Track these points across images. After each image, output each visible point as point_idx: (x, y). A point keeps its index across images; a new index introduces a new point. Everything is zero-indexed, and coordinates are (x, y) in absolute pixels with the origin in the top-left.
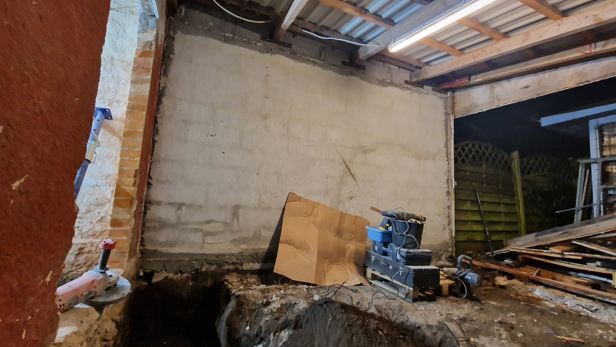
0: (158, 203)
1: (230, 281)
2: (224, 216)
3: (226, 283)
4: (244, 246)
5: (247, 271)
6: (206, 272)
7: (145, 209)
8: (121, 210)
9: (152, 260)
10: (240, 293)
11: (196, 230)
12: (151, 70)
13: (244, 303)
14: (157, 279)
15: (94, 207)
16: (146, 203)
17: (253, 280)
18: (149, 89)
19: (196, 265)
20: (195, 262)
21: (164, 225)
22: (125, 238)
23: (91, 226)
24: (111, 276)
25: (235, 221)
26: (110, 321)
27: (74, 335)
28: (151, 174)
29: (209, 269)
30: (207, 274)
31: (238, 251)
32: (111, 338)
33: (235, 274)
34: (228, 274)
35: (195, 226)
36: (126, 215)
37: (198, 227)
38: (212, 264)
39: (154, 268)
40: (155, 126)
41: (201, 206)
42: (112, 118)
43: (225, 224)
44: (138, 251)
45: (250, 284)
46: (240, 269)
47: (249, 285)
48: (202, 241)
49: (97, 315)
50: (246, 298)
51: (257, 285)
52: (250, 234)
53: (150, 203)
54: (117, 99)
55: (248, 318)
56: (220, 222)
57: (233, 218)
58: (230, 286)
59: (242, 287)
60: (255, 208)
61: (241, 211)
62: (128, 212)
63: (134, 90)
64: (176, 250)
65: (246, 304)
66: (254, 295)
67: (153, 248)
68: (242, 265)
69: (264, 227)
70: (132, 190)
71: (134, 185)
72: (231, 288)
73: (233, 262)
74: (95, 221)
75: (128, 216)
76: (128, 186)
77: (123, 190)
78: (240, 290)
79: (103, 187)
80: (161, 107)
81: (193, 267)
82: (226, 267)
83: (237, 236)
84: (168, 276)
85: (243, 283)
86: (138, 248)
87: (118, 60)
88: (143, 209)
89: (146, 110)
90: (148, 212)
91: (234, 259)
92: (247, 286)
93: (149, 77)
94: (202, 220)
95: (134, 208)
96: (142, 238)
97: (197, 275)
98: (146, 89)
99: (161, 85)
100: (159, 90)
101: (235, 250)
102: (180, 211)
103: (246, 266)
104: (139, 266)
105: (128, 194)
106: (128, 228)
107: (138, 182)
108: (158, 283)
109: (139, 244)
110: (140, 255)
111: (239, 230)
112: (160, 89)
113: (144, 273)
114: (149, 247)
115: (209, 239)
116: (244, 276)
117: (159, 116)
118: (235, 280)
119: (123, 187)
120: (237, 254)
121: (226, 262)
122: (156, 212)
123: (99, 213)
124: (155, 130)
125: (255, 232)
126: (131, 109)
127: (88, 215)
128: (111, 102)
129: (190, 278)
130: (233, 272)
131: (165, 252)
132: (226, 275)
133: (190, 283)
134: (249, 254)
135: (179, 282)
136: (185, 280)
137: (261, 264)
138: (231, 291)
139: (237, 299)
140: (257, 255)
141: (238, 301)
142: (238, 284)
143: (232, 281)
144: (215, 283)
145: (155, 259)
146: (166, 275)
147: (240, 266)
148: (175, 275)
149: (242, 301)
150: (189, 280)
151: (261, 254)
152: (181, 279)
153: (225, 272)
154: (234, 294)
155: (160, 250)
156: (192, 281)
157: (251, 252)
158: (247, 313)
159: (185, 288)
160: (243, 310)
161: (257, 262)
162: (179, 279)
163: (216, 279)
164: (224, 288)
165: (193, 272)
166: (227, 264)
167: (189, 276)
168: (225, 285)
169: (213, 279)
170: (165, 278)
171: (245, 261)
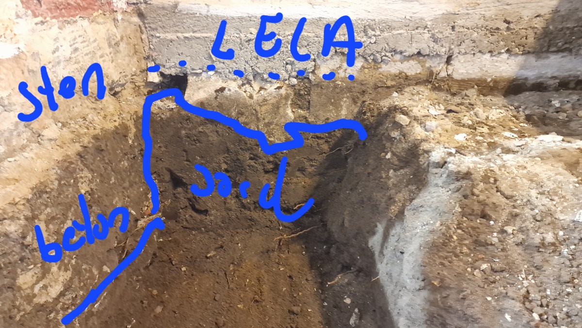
1: (416, 111)
3: (402, 119)
5: (465, 84)
9: (169, 36)
14: (195, 94)
29: (341, 73)
30: (334, 90)
33: (425, 91)
34: (400, 91)
44: (121, 5)
45: (491, 128)
46: (443, 74)
47: (485, 130)
58: (418, 132)
59: (462, 138)
65: (504, 216)
66: (534, 181)
68: (449, 61)
72: (426, 140)
73: (419, 53)
78: (460, 150)
82: (393, 67)
84: (222, 89)
85: (461, 124)
91: (423, 42)
92: (483, 136)
97: (305, 91)
103: (464, 68)
104: (143, 55)
108: (202, 104)
110: (137, 19)
113: (161, 74)
116: (457, 99)
118: (433, 111)
120: (435, 20)
121: (395, 51)
129: (287, 97)
130: (416, 84)
131: (204, 12)
132: (395, 94)
133: (289, 111)
134: (481, 22)
135: (258, 108)
136: (274, 101)
137: (520, 59)
138: (427, 152)
139: (458, 184)
140: (512, 26)
141: (465, 197)
142: (448, 123)
143: (424, 112)
144: (361, 113)
145: (179, 35)
146: (220, 84)
147: (443, 66)
148: (243, 85)
149: (482, 197)
150: (284, 102)
151: (531, 20)
152: (261, 99)
153: (389, 83)
154: (443, 164)
155: (187, 6)
156: (294, 104)
157: (488, 14)
158: (516, 254)
159: (276, 125)
160: (494, 238)
161: (508, 51)
162: (255, 97)
163: (364, 102)
164: (395, 134)
165: (294, 81)
166: (398, 57)
167: (283, 91)
168: (398, 126)
169: (355, 102)
170: (217, 91)
171: (463, 46)
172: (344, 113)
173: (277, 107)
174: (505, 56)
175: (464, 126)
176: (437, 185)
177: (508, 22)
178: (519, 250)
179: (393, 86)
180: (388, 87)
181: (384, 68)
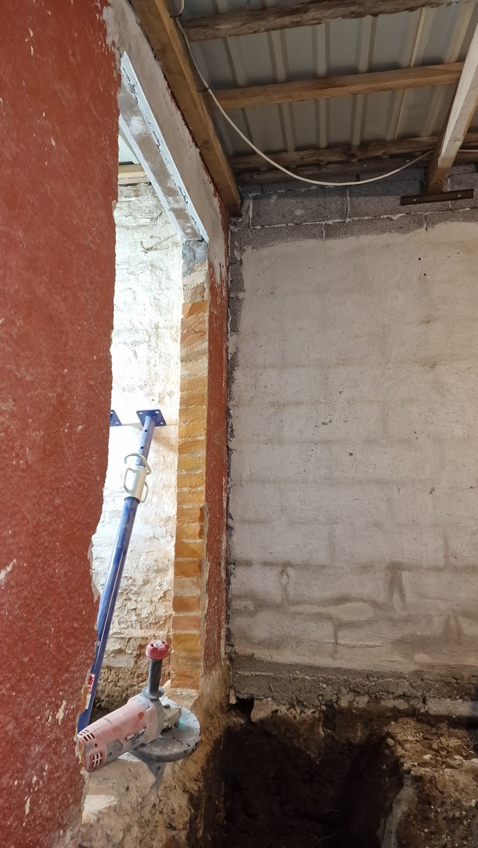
0: (248, 564)
1: (399, 737)
2: (372, 587)
3: (391, 742)
4: (422, 657)
5: (439, 719)
6: (349, 709)
7: (227, 576)
8: (187, 581)
9: (246, 673)
10: (422, 771)
11: (319, 617)
12: (208, 332)
13: (434, 798)
14: (258, 714)
15: (154, 575)
16: (228, 563)
17: (454, 742)
18: (207, 365)
19: (329, 693)
20: (325, 686)
21: (261, 604)
22: (196, 632)
23: (151, 609)
24: (167, 707)
25: (396, 596)
26: (180, 791)
28: (230, 510)
29: (356, 705)
30: (350, 716)
31: (413, 667)
32: (181, 826)
33: (412, 722)
34: (396, 720)
35: (316, 609)
36: (194, 590)
37: (322, 610)
38: (358, 693)
39: (254, 691)
40: (228, 424)
41: (323, 567)
42: (165, 424)
43: (375, 604)
44: (223, 655)
45: (448, 752)
46: (422, 711)
47: (444, 753)
48: (333, 641)
49: (151, 779)
50: (439, 786)
51: (466, 758)
52: (436, 629)
53: (234, 564)
54: (169, 390)
56: (364, 601)
57: (391, 593)
58: (400, 751)
59: (427, 757)
60: (438, 570)
61: (405, 575)
62: (198, 585)
64: (287, 656)
65: (439, 802)
66: (455, 783)
67: (249, 651)
68: (424, 701)
69: (466, 614)
70: (198, 543)
71: (201, 534)
72: (403, 756)
73: (404, 695)
74: (156, 599)
75: (197, 592)
76: (192, 536)
77: (187, 545)
78: (424, 764)
79: (162, 540)
80: (234, 387)
81: (322, 695)
82: (389, 703)
83: (407, 630)
84: (277, 711)
85: (430, 748)
86: (222, 649)
87: (164, 328)
88: (223, 575)
89: (206, 402)
90: (232, 580)
91: (404, 687)
92: (442, 757)
93: (205, 345)
94: (328, 594)
95: (206, 576)
96: (228, 630)
97: (332, 715)
98: (202, 366)
99: (230, 351)
100: (228, 360)
101: (404, 664)
102: (285, 577)
103: (436, 706)
104: (228, 684)
105: (193, 553)
106: (199, 613)
107: (206, 530)
108: (262, 721)
109: (223, 642)
110: (228, 663)
111: (407, 620)
112: (229, 358)
113: (238, 698)
114: (242, 649)
115: (346, 638)
116: (434, 730)
117: (231, 403)
118: (410, 738)
119: (185, 540)
120: (410, 674)
121: (387, 692)
122: (242, 580)
123: (161, 585)
124: (229, 430)
125: (447, 628)
126: (186, 404)
127: (147, 588)
129: (319, 719)
130: (406, 717)
131: (269, 659)
132: (393, 723)
133: (321, 730)
134: (439, 678)
135: (299, 726)
136: (310, 722)
137: (471, 703)
138: (403, 764)
139: (416, 784)
140: (459, 681)
141: (420, 792)
142: (419, 747)
143: (404, 738)
144: (371, 736)
145: (252, 673)
146: (275, 707)
147: (421, 705)
148: (290, 708)
149: (428, 792)
150: (317, 722)
151: (469, 678)
152: (302, 719)
153: (388, 714)
154: (408, 772)
155: (259, 656)
156: (324, 726)
157: (441, 673)
158: (442, 824)
159: (312, 740)
160: (432, 816)
161: (461, 698)
162: (298, 718)
163: (372, 727)
164: (387, 752)
165: (324, 708)
166: (391, 696)
167: (317, 715)
168: (388, 746)
169: (366, 727)
170: (272, 712)
171: (431, 692)
172: (359, 734)
173: (312, 727)
174: (460, 701)
175: (433, 750)
176: (407, 785)
177: (456, 679)
178: (444, 822)
179: (390, 717)
180: (388, 717)
181: (383, 703)
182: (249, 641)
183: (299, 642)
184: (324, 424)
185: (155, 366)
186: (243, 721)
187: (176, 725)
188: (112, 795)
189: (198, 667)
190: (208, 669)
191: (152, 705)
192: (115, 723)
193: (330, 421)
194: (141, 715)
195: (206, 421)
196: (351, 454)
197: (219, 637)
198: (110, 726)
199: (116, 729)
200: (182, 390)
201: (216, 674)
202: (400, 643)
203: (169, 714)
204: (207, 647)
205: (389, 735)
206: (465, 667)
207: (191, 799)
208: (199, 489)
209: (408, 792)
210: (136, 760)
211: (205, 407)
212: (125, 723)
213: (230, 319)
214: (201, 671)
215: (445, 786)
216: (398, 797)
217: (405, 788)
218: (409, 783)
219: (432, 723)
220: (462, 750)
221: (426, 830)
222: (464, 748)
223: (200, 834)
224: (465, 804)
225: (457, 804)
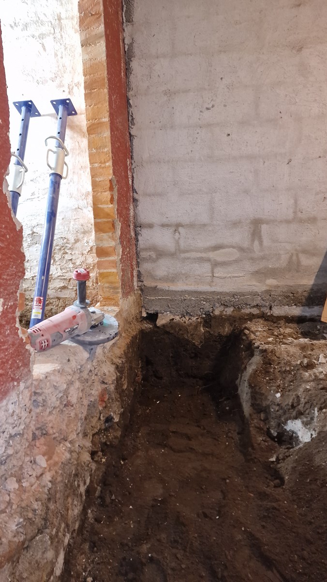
0: (150, 226)
1: (252, 329)
2: (240, 237)
3: (247, 332)
4: (271, 282)
5: (279, 318)
6: (221, 315)
7: (135, 235)
8: (105, 236)
9: (152, 298)
10: (267, 346)
11: (201, 260)
12: (103, 14)
13: (273, 361)
14: (160, 322)
15: (82, 235)
16: (135, 226)
17: (288, 331)
18: (104, 48)
19: (207, 307)
20: (204, 303)
21: (161, 254)
22: (114, 270)
23: (83, 259)
24: (94, 312)
25: (256, 243)
26: (109, 363)
27: (57, 373)
28: (135, 186)
29: (225, 313)
30: (222, 320)
31: (264, 288)
32: (110, 382)
33: (262, 321)
34: (251, 321)
35: (199, 255)
36: (111, 242)
37: (203, 255)
38: (227, 306)
39: (158, 309)
40: (128, 112)
41: (205, 225)
42: (76, 113)
43: (241, 249)
44: (136, 288)
45: (284, 336)
46: (269, 314)
47: (282, 337)
48: (211, 275)
49: (86, 355)
50: (277, 354)
51: (296, 339)
52: (283, 262)
53: (140, 227)
54: (76, 81)
55: (279, 382)
56: (233, 247)
57: (253, 241)
58: (252, 336)
59: (270, 339)
60: (288, 222)
61: (264, 228)
62: (113, 239)
63: (87, 57)
64: (179, 286)
65: (276, 363)
66: (288, 352)
67: (153, 284)
68: (271, 308)
69: (304, 252)
70: (110, 208)
71: (112, 201)
72: (254, 339)
73: (257, 305)
74: (85, 252)
75: (113, 244)
76: (105, 203)
77: (102, 209)
78: (268, 343)
79: (85, 210)
80: (132, 78)
81: (203, 309)
82: (247, 311)
83: (262, 265)
84: (173, 319)
85: (273, 334)
86: (135, 284)
87: (66, 18)
88: (133, 234)
89: (107, 85)
90: (140, 238)
91: (258, 300)
92: (280, 339)
93: (102, 28)
94: (208, 244)
95: (119, 232)
96: (139, 272)
97: (209, 320)
98: (100, 49)
99: (126, 41)
100: (125, 51)
101: (259, 287)
102: (177, 234)
103: (277, 311)
104: (141, 305)
105: (108, 215)
106: (115, 258)
107: (116, 198)
108: (163, 325)
109: (135, 279)
110: (140, 292)
111: (263, 258)
112: (126, 50)
113: (147, 313)
114: (148, 283)
115: (219, 272)
116: (275, 325)
117: (130, 94)
118: (260, 329)
119: (100, 206)
120: (262, 292)
121: (246, 304)
122: (146, 238)
123: (87, 242)
124: (130, 118)
125: (290, 262)
126: (90, 86)
127: (78, 245)
128: (71, 87)
129: (201, 323)
130: (257, 318)
131: (167, 289)
132: (249, 322)
133: (202, 329)
134: (281, 294)
135: (188, 327)
136: (195, 324)
137: (301, 308)
138: (254, 344)
139: (263, 354)
140: (295, 295)
141: (265, 358)
142: (265, 334)
143: (256, 329)
144: (234, 330)
145: (156, 298)
146: (172, 317)
147: (268, 310)
148: (182, 317)
149: (269, 357)
150: (199, 325)
151: (302, 293)
152: (189, 323)
153: (246, 317)
154: (258, 347)
155: (161, 287)
156: (204, 326)
157: (284, 290)
158: (278, 374)
159: (196, 335)
160: (272, 370)
161: (295, 305)
162: (187, 322)
163: (235, 325)
164: (244, 338)
165: (204, 316)
166: (248, 306)
167: (199, 320)
168: (245, 334)
169: (231, 326)
170: (170, 320)
171: (275, 303)
172: (227, 330)
173: (196, 327)
174: (295, 307)
175: (274, 335)
177: (293, 294)
178: (279, 373)
179: (247, 319)
180: (245, 319)
181: (243, 311)
182: (153, 277)
183: (187, 276)
184: (208, 109)
185: (62, 58)
186: (151, 326)
187: (102, 323)
188: (56, 363)
189: (118, 293)
190: (126, 294)
191: (82, 311)
192: (55, 323)
193: (213, 106)
194: (74, 317)
195: (108, 103)
196: (229, 135)
197: (132, 276)
198: (51, 324)
199: (56, 326)
200: (85, 75)
201: (131, 298)
202: (257, 273)
203: (95, 317)
204: (123, 280)
205: (246, 328)
206: (301, 285)
207: (117, 367)
208: (107, 164)
209: (257, 359)
210: (74, 344)
211: (106, 91)
212: (63, 322)
213: (125, 9)
214: (120, 295)
215: (281, 354)
216: (250, 361)
217: (255, 357)
218: (257, 354)
219: (274, 321)
220: (293, 335)
221: (267, 378)
222: (295, 334)
223: (125, 387)
224: (293, 363)
225: (288, 363)
